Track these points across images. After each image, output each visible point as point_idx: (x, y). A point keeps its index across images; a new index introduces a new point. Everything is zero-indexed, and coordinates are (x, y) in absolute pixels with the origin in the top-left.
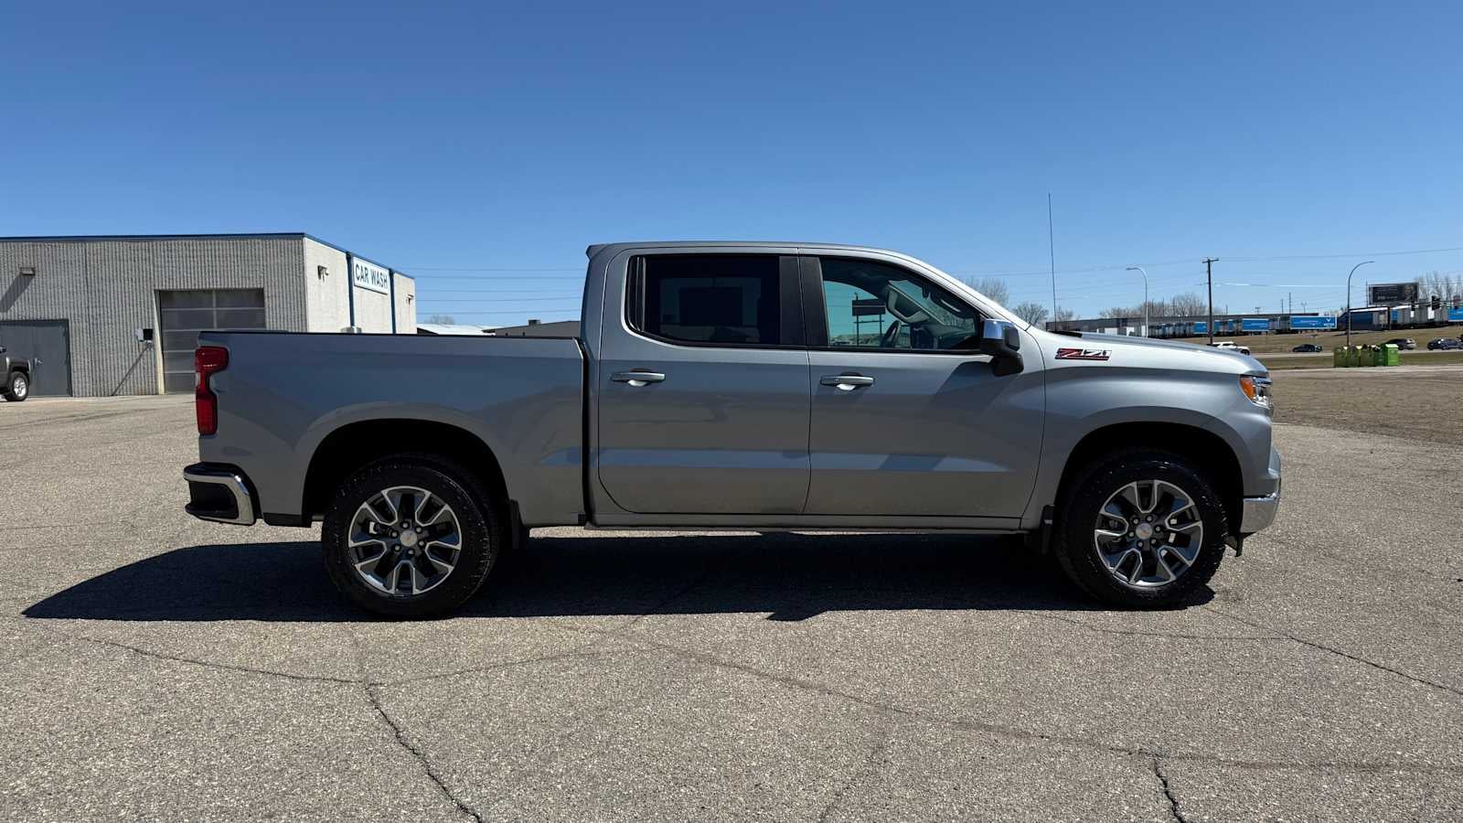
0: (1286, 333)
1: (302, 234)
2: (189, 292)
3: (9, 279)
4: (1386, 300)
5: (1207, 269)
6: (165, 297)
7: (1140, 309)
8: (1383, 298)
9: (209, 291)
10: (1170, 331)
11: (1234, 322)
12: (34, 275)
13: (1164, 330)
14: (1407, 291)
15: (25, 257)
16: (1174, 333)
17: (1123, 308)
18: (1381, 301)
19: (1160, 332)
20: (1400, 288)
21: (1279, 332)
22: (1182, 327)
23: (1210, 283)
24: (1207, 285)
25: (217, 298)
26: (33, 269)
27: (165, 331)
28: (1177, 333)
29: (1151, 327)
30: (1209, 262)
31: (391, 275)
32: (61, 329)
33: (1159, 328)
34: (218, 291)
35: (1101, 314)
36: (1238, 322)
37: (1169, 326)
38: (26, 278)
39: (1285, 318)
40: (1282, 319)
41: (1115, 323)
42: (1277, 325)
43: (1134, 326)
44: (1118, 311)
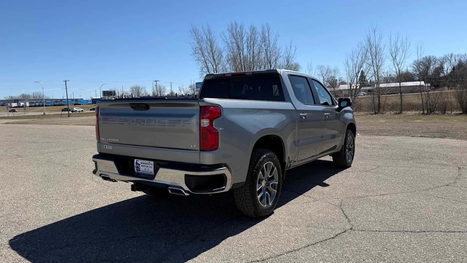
0: (77, 105)
4: (107, 95)
5: (65, 84)
7: (20, 96)
8: (106, 94)
10: (37, 104)
11: (60, 101)
13: (35, 104)
14: (113, 93)
16: (39, 105)
17: (13, 96)
18: (106, 95)
19: (34, 104)
20: (111, 92)
21: (75, 104)
22: (42, 103)
23: (66, 88)
24: (66, 89)
28: (40, 105)
29: (30, 103)
30: (66, 81)
33: (33, 103)
35: (4, 98)
36: (61, 101)
37: (37, 102)
39: (77, 100)
40: (75, 100)
41: (14, 101)
42: (74, 102)
43: (23, 102)
44: (12, 97)
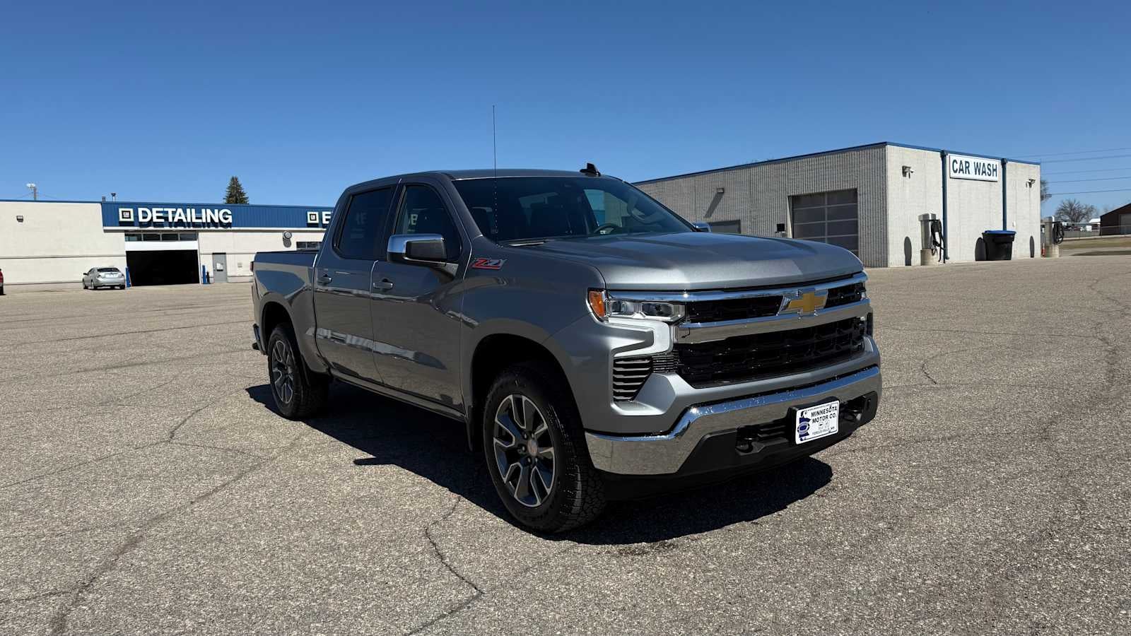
1: (885, 143)
2: (810, 195)
3: (712, 196)
6: (795, 200)
9: (822, 194)
12: (723, 193)
15: (719, 180)
25: (828, 199)
26: (723, 189)
27: (795, 224)
31: (1004, 164)
32: (737, 226)
34: (829, 193)
38: (720, 194)
